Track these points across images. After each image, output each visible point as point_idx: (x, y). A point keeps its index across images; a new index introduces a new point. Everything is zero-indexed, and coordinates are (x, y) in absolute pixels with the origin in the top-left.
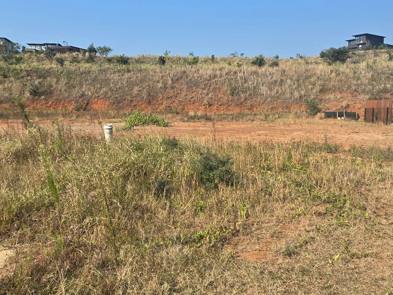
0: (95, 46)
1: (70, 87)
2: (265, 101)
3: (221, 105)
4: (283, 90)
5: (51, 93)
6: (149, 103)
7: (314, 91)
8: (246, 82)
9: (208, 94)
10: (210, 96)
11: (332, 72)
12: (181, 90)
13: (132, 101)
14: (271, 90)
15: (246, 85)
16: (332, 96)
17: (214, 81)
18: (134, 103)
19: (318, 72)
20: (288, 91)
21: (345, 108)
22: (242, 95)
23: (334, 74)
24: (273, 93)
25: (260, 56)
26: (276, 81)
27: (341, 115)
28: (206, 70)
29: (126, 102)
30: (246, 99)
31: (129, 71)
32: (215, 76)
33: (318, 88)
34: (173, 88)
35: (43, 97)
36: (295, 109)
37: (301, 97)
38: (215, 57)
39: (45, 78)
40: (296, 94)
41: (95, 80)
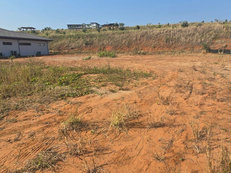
0: (118, 23)
1: (99, 41)
2: (182, 45)
3: (160, 47)
4: (193, 38)
5: (93, 44)
6: (128, 47)
7: (210, 38)
8: (175, 35)
9: (155, 42)
10: (155, 43)
11: (224, 27)
12: (143, 41)
13: (121, 46)
14: (186, 38)
15: (174, 37)
16: (219, 41)
17: (159, 36)
18: (122, 47)
19: (215, 28)
20: (195, 39)
21: (225, 48)
22: (171, 42)
23: (225, 29)
24: (187, 40)
25: (186, 22)
26: (191, 34)
27: (221, 51)
28: (157, 31)
29: (119, 47)
30: (172, 44)
31: (124, 33)
32: (160, 33)
33: (213, 36)
34: (140, 40)
35: (89, 46)
36: (197, 49)
37: (201, 42)
39: (92, 37)
40: (199, 41)
41: (110, 38)
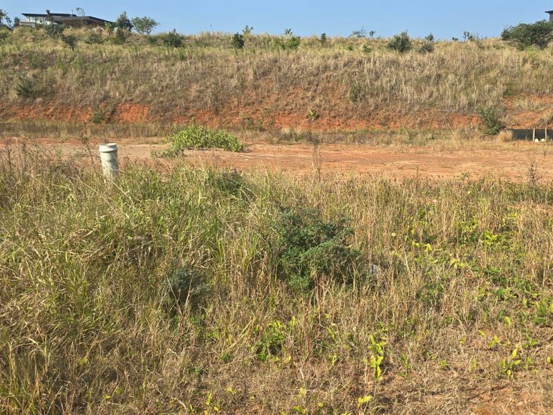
1: (86, 83)
2: (409, 110)
3: (335, 117)
4: (441, 91)
5: (53, 93)
6: (217, 112)
7: (494, 93)
8: (378, 77)
9: (313, 98)
10: (317, 101)
11: (525, 61)
12: (269, 92)
13: (187, 109)
14: (419, 90)
15: (377, 84)
16: (524, 103)
17: (324, 76)
18: (191, 112)
19: (502, 62)
20: (449, 93)
21: (548, 124)
22: (371, 101)
23: (528, 66)
24: (424, 96)
25: (404, 34)
26: (429, 77)
27: (540, 135)
28: (312, 59)
29: (177, 110)
30: (377, 107)
31: (183, 58)
32: (326, 68)
33: (500, 88)
34: (256, 87)
35: (39, 100)
36: (459, 124)
37: (470, 104)
38: (327, 36)
39: (43, 67)
40: (463, 100)
41: (126, 72)
